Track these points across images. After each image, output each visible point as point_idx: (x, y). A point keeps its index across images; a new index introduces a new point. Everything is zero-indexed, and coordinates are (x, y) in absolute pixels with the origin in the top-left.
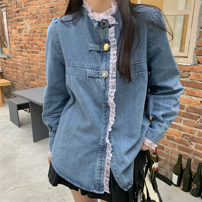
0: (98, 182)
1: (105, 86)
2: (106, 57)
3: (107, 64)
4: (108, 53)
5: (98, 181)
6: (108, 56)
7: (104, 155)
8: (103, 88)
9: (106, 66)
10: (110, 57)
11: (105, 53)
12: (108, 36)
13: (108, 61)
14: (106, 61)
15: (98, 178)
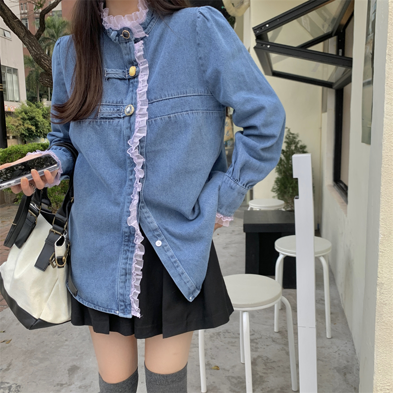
0: (121, 298)
1: (129, 129)
2: (133, 85)
3: (134, 95)
4: (136, 80)
5: (121, 295)
6: (135, 83)
7: (130, 249)
8: (126, 132)
9: (132, 98)
10: (137, 85)
11: (131, 81)
13: (135, 91)
14: (133, 91)
15: (121, 291)
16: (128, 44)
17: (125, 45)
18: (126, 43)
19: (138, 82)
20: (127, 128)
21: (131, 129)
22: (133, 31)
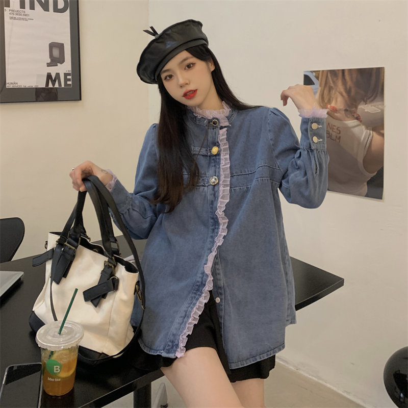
1: (213, 195)
2: (215, 162)
3: (217, 169)
4: (217, 157)
5: (173, 335)
6: (217, 160)
7: (197, 296)
8: (210, 197)
9: (216, 172)
10: (220, 162)
11: (213, 158)
12: (217, 138)
13: (217, 166)
14: (215, 166)
15: (174, 331)
16: (215, 130)
17: (212, 130)
18: (213, 129)
19: (220, 159)
20: (211, 195)
21: (215, 195)
22: (220, 121)
